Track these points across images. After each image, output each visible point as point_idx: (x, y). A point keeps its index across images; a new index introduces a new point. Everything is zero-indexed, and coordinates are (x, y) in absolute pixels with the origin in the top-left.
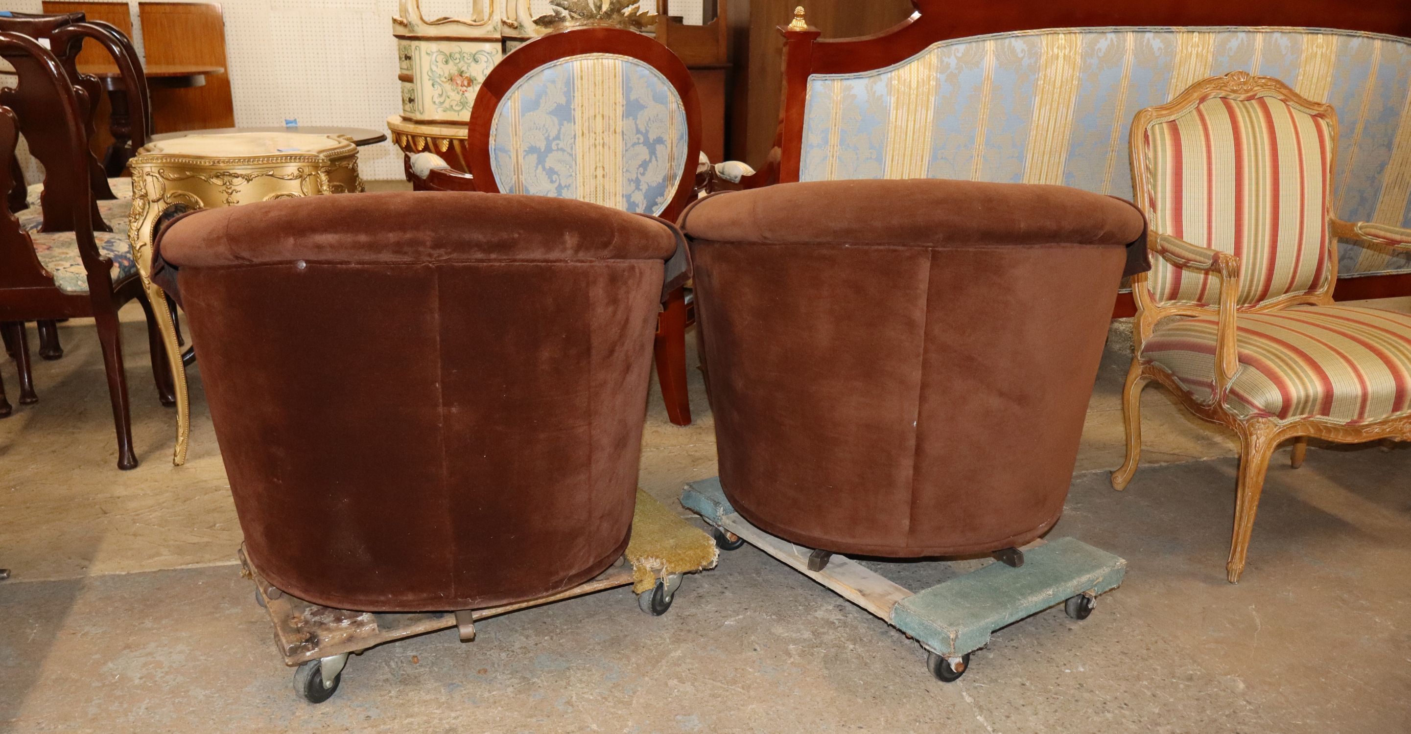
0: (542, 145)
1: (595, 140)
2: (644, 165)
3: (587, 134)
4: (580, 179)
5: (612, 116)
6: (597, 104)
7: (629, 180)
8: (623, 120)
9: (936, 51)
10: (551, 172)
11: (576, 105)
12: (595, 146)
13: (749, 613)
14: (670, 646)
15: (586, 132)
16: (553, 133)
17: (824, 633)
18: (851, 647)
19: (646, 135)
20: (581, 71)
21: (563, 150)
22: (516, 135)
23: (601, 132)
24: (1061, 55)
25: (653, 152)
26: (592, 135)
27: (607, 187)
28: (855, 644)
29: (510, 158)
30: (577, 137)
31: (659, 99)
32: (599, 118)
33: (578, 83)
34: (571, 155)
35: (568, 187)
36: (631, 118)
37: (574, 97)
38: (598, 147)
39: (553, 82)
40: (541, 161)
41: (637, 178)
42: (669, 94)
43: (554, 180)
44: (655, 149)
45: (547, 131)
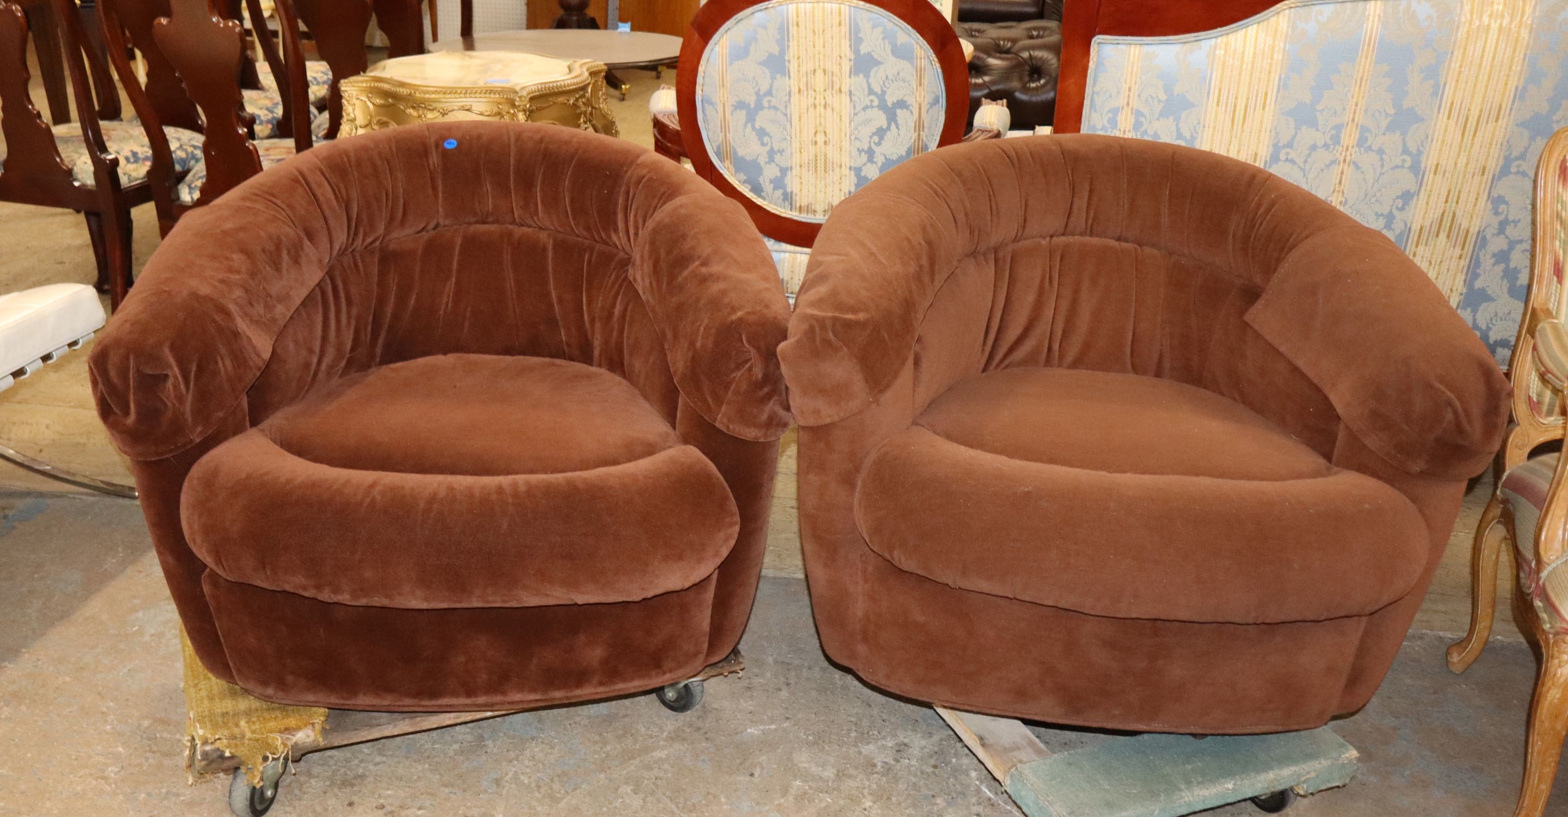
0: (751, 100)
1: (815, 99)
2: (881, 133)
3: (805, 92)
4: (796, 145)
5: (836, 70)
6: (817, 56)
7: (858, 150)
8: (850, 77)
9: (1287, 12)
10: (761, 133)
11: (791, 55)
12: (815, 106)
13: (786, 725)
14: (662, 743)
15: (803, 88)
16: (764, 88)
17: (850, 777)
18: (868, 804)
19: (882, 97)
20: (798, 16)
21: (775, 108)
22: (723, 86)
23: (822, 90)
24: (1495, 26)
25: (892, 117)
26: (811, 92)
27: (830, 156)
28: (874, 802)
29: (717, 111)
30: (792, 94)
31: (900, 53)
32: (819, 73)
33: (793, 30)
34: (786, 115)
35: (781, 152)
36: (861, 75)
37: (788, 46)
38: (818, 107)
39: (765, 27)
40: (751, 119)
41: (870, 148)
42: (916, 46)
43: (765, 141)
44: (895, 115)
45: (757, 84)
